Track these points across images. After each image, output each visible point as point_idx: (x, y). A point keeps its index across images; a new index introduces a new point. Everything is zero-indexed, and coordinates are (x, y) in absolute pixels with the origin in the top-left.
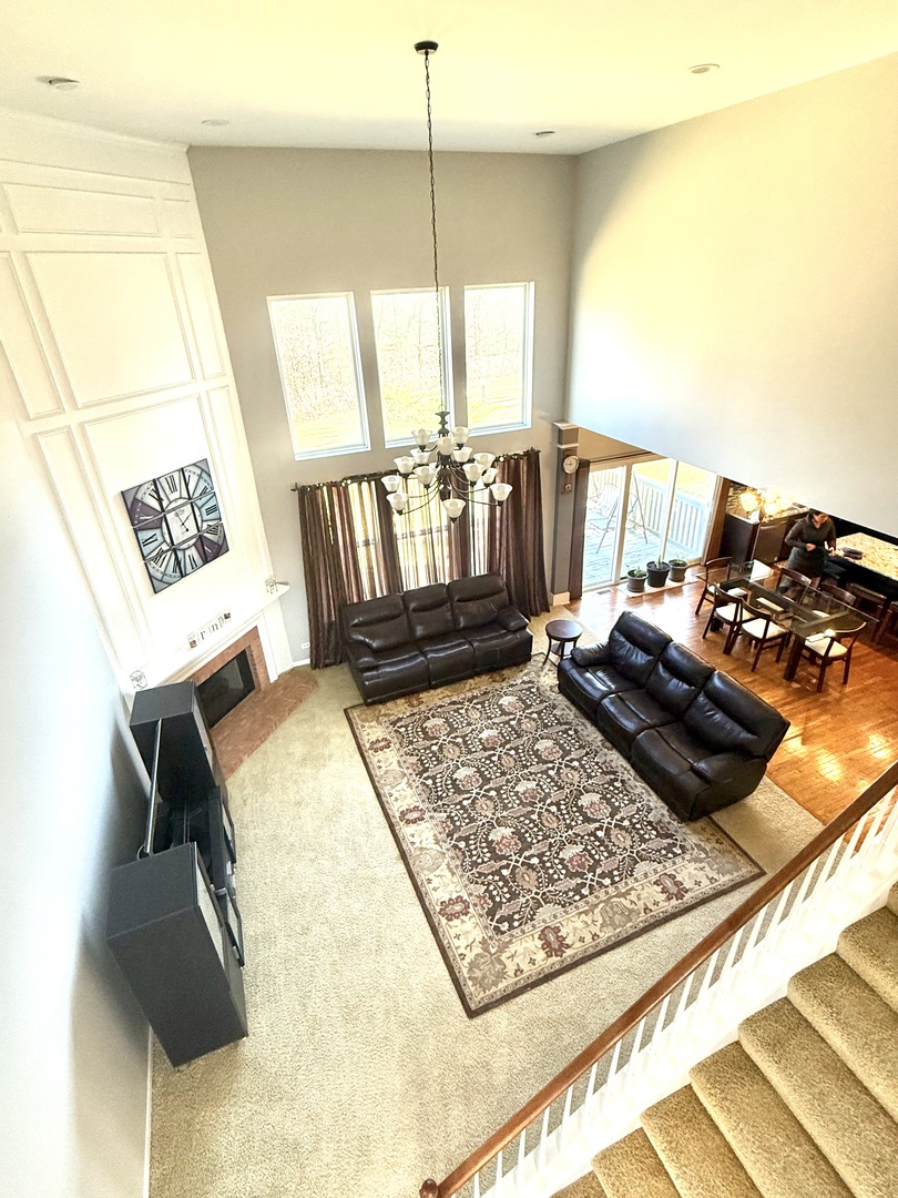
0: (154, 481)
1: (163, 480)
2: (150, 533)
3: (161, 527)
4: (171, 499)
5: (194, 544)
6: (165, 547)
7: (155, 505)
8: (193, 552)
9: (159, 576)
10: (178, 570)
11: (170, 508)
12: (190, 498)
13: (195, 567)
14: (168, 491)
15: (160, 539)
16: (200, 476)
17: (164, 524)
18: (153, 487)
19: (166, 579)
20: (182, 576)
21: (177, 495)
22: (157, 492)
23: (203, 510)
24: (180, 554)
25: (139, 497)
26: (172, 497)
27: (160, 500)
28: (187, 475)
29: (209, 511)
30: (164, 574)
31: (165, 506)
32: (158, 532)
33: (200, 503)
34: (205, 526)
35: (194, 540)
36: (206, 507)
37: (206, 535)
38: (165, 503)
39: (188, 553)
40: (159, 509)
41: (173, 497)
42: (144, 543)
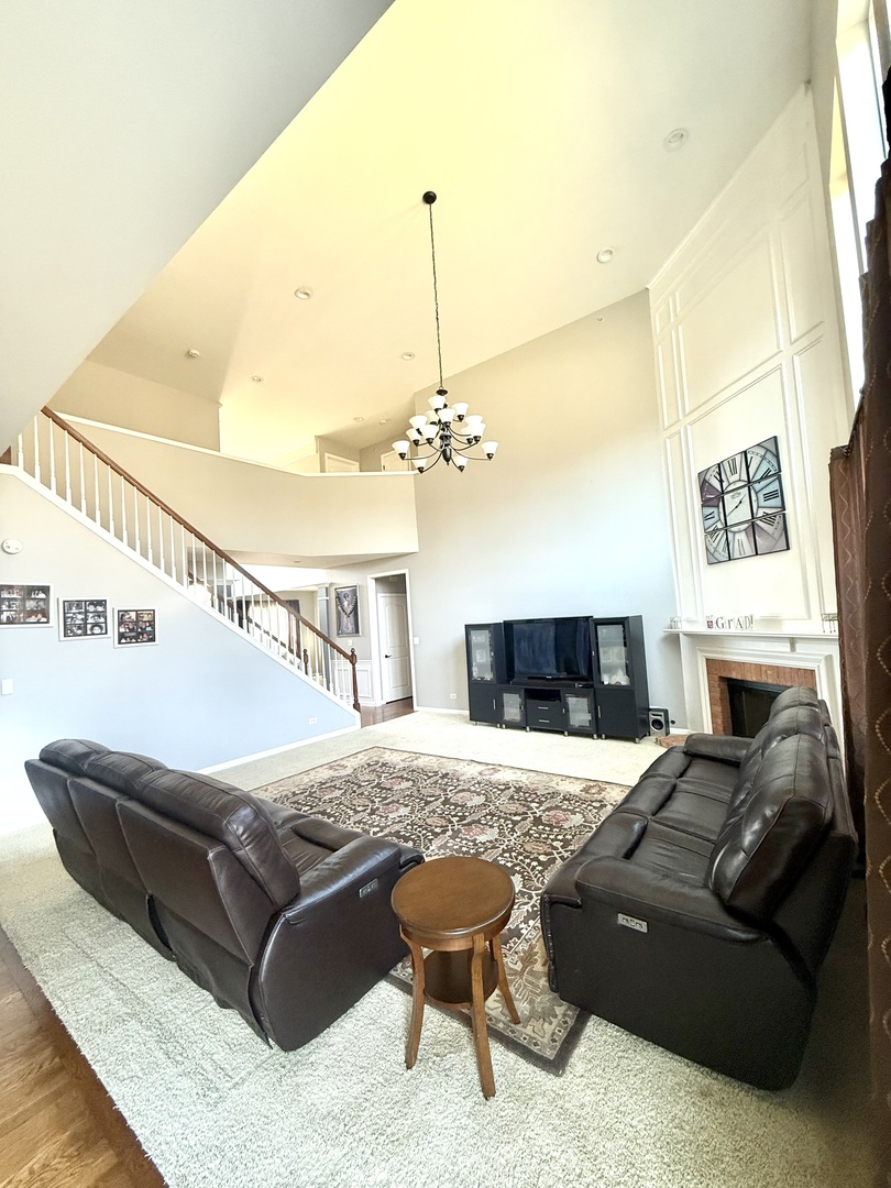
0: (719, 465)
1: (726, 463)
2: (711, 510)
3: (718, 506)
5: (746, 530)
6: (720, 526)
7: (716, 484)
8: (744, 538)
9: (712, 550)
10: (727, 552)
11: (728, 490)
12: (749, 482)
13: (743, 554)
14: (729, 473)
15: (717, 516)
16: (763, 458)
17: (721, 504)
18: (717, 470)
19: (716, 554)
20: (730, 559)
21: (736, 477)
22: (720, 475)
23: (761, 495)
24: (731, 536)
25: (707, 478)
26: (732, 479)
27: (721, 481)
28: (749, 456)
29: (768, 497)
30: (716, 550)
31: (724, 487)
32: (715, 510)
33: (757, 486)
34: (760, 513)
35: (746, 525)
36: (765, 491)
37: (758, 522)
38: (725, 485)
39: (737, 536)
40: (720, 489)
41: (734, 479)
42: (706, 518)
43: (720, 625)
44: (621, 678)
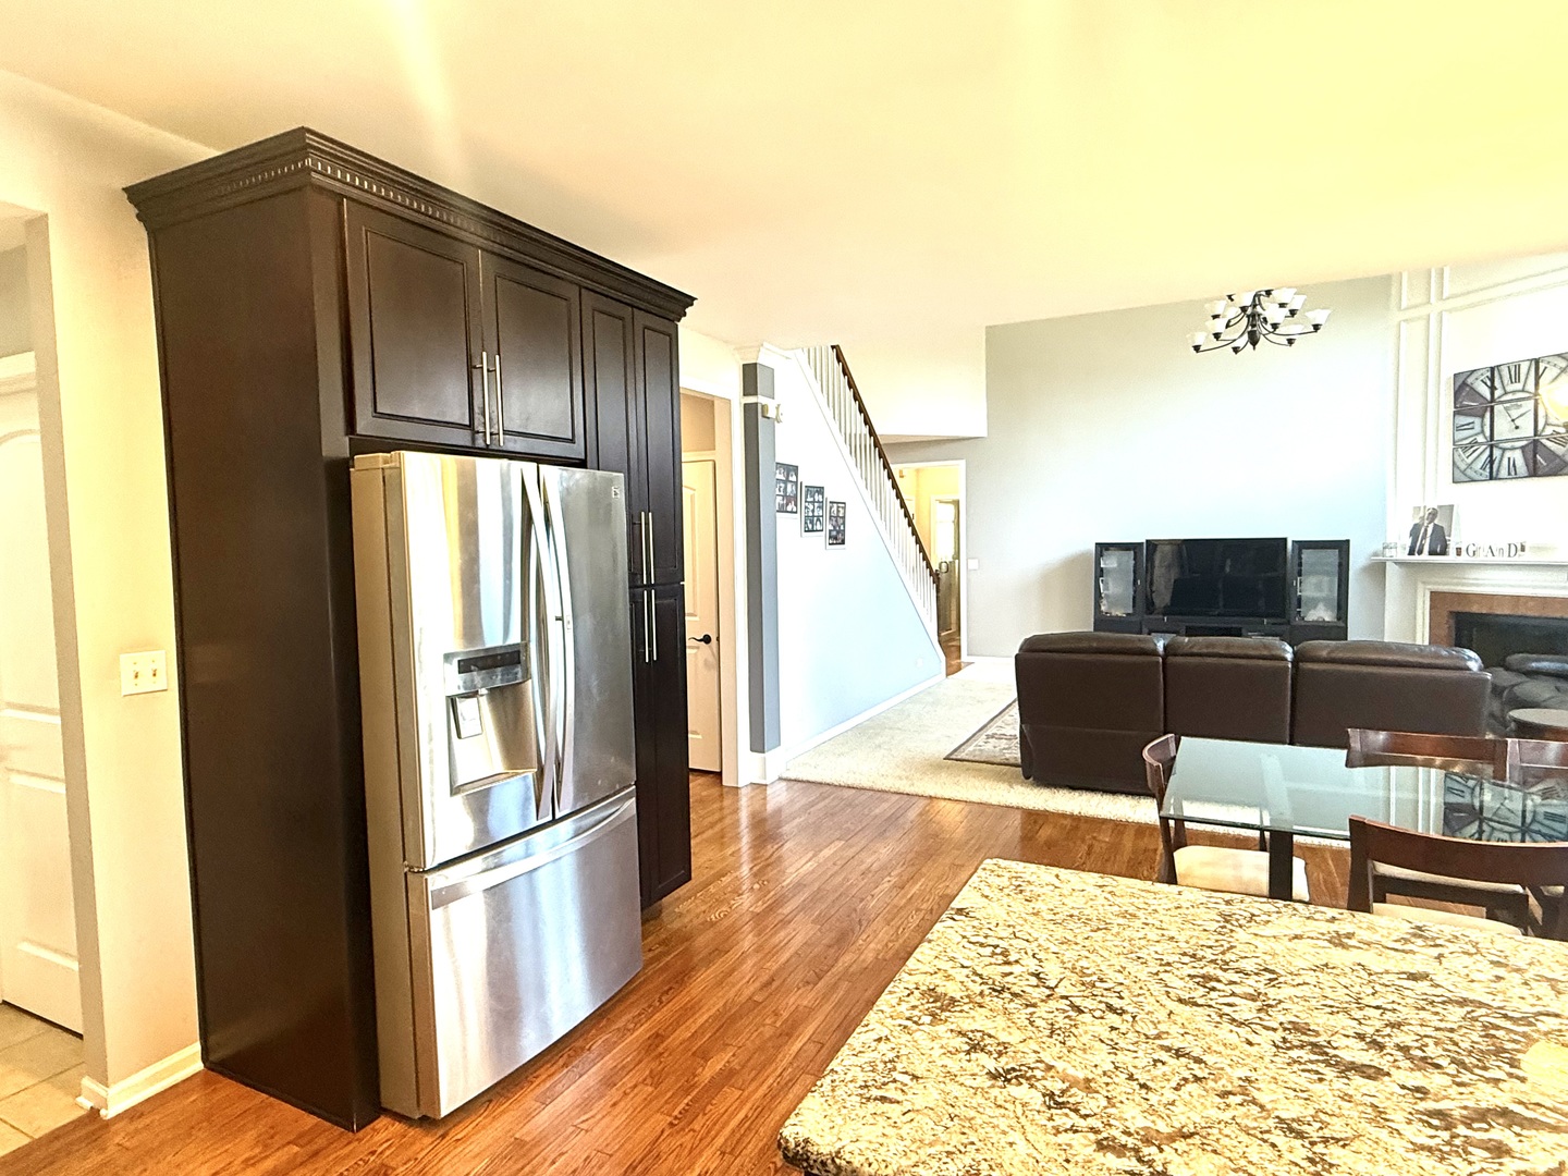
0: (1492, 369)
1: (1504, 368)
2: (1470, 420)
3: (1483, 417)
4: (1509, 389)
5: (1522, 448)
6: (1480, 439)
7: (1486, 392)
8: (1518, 456)
9: (1463, 467)
10: (1488, 470)
11: (1502, 399)
12: (1537, 394)
13: (1513, 474)
14: (1506, 381)
15: (1478, 428)
16: (1564, 370)
17: (1488, 415)
18: (1489, 374)
19: (1469, 472)
20: (1491, 478)
21: (1517, 387)
22: (1492, 380)
24: (1497, 453)
25: (1469, 381)
26: (1510, 388)
27: (1493, 388)
28: (1542, 366)
30: (1469, 466)
31: (1496, 396)
32: (1477, 421)
33: (1549, 402)
34: (1549, 431)
35: (1524, 443)
37: (1544, 441)
38: (1497, 393)
39: (1508, 454)
40: (1488, 397)
41: (1514, 388)
42: (1458, 428)
43: (1471, 553)
44: (1322, 614)
